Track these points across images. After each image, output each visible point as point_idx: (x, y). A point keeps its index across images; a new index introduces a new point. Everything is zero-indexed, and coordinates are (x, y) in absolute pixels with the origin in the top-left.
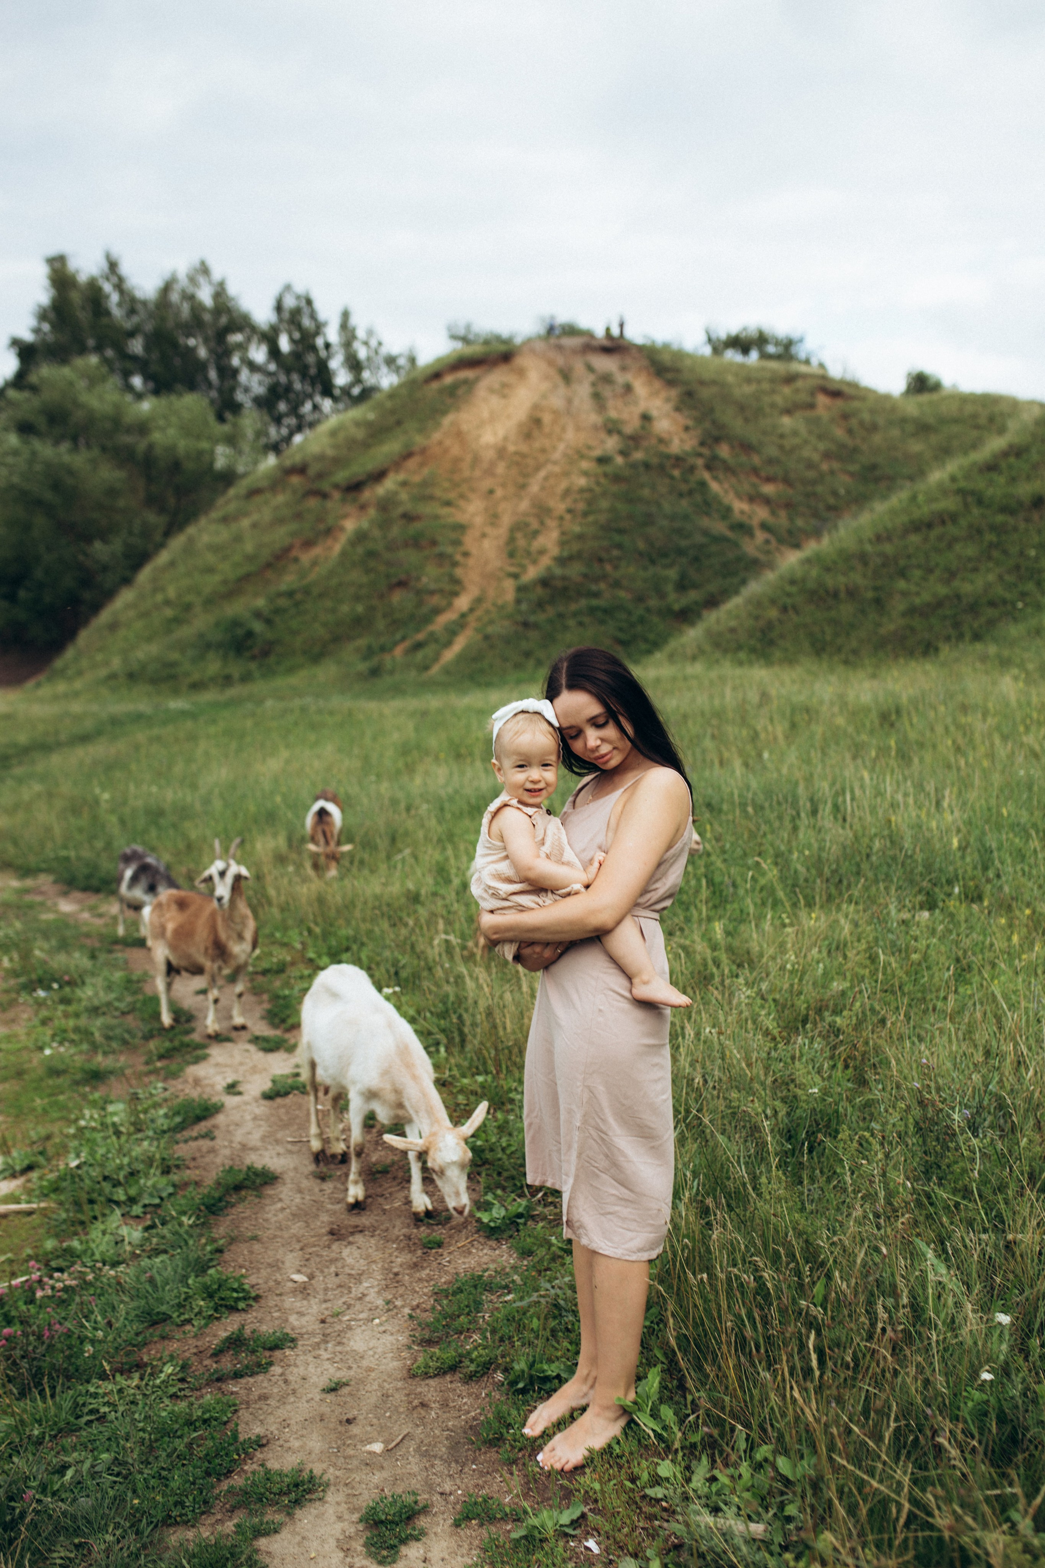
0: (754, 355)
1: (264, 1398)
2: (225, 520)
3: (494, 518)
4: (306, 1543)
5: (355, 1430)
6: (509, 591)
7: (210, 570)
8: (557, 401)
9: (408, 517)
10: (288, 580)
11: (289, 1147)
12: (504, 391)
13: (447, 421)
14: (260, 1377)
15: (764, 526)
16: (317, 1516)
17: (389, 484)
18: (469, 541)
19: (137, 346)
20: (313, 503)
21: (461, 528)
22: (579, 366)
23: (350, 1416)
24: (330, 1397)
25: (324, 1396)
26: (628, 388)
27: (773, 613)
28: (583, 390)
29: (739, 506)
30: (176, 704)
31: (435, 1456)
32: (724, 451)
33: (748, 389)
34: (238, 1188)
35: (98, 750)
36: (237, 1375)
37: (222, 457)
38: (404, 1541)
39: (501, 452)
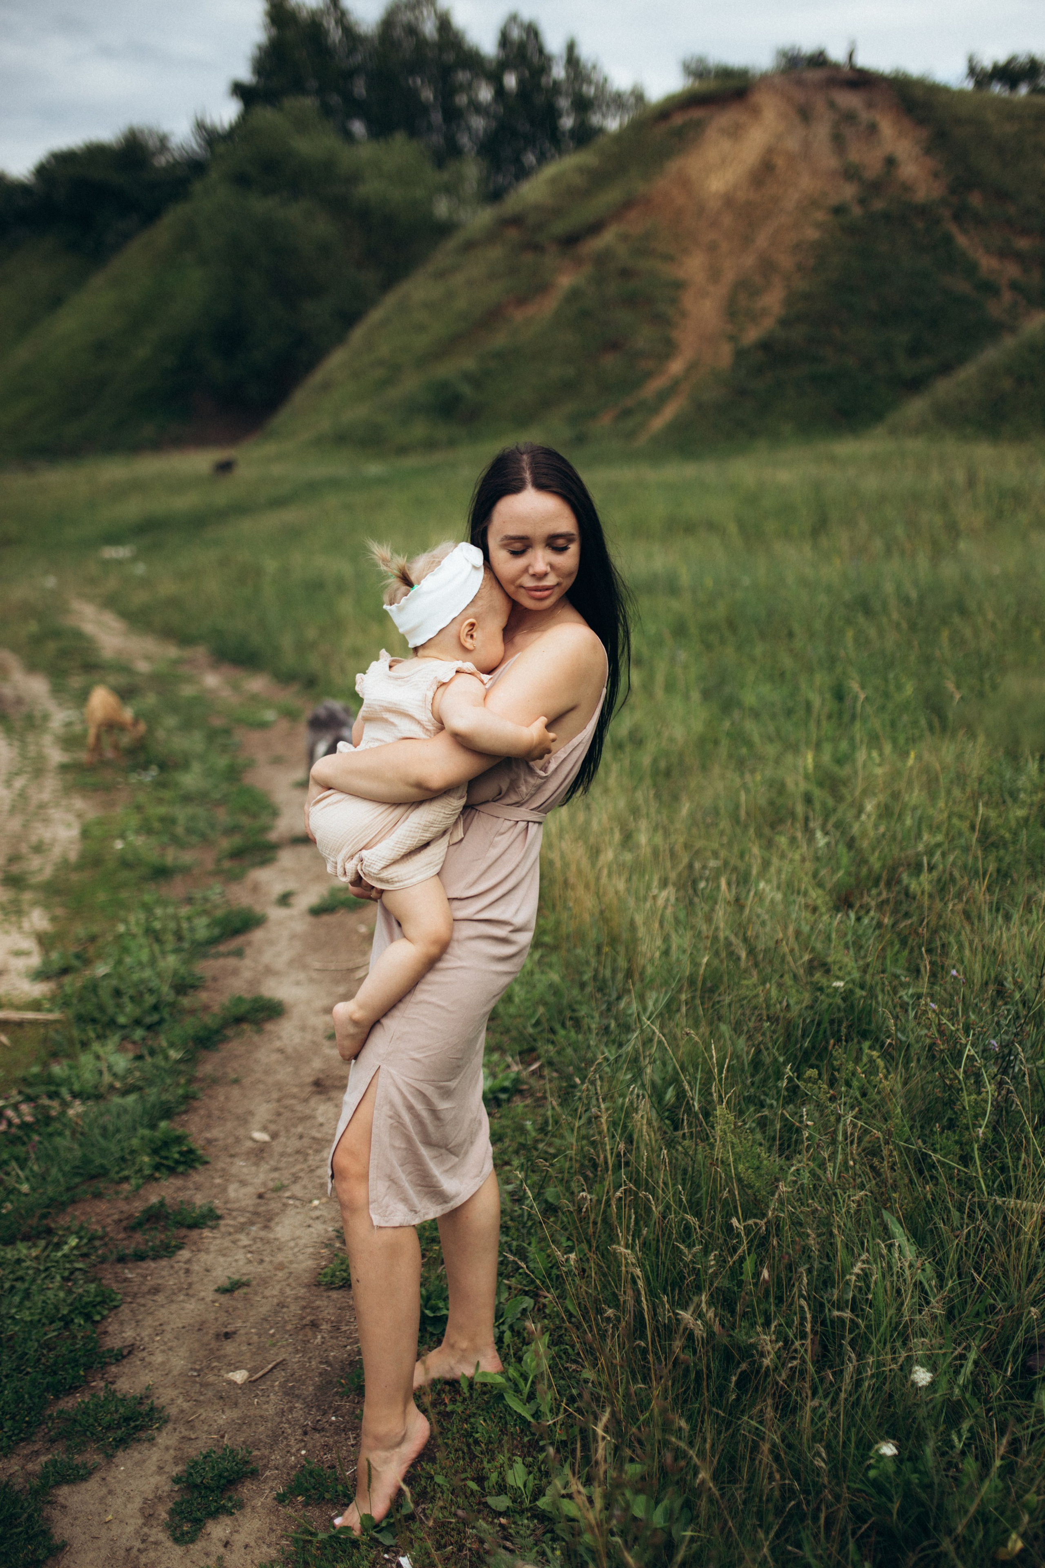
0: (1023, 90)
1: (156, 1290)
2: (441, 275)
3: (714, 275)
4: (109, 1499)
5: (229, 1348)
6: (725, 354)
7: (421, 328)
8: (792, 144)
9: (626, 273)
10: (499, 340)
11: (315, 975)
12: (735, 132)
13: (673, 166)
14: (164, 1263)
15: (1014, 286)
16: (137, 1464)
17: (607, 238)
18: (688, 301)
19: (360, 88)
20: (528, 258)
21: (679, 285)
22: (819, 104)
23: (229, 1329)
24: (224, 1299)
25: (218, 1296)
26: (873, 129)
27: (1007, 384)
28: (822, 131)
29: (987, 263)
30: (374, 469)
31: (298, 1396)
32: (975, 200)
33: (1009, 128)
34: (239, 1020)
35: (290, 516)
36: (140, 1257)
37: (442, 208)
38: (214, 1515)
39: (729, 201)
